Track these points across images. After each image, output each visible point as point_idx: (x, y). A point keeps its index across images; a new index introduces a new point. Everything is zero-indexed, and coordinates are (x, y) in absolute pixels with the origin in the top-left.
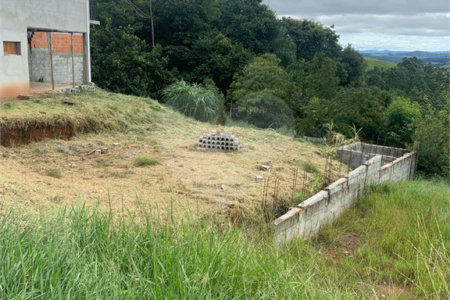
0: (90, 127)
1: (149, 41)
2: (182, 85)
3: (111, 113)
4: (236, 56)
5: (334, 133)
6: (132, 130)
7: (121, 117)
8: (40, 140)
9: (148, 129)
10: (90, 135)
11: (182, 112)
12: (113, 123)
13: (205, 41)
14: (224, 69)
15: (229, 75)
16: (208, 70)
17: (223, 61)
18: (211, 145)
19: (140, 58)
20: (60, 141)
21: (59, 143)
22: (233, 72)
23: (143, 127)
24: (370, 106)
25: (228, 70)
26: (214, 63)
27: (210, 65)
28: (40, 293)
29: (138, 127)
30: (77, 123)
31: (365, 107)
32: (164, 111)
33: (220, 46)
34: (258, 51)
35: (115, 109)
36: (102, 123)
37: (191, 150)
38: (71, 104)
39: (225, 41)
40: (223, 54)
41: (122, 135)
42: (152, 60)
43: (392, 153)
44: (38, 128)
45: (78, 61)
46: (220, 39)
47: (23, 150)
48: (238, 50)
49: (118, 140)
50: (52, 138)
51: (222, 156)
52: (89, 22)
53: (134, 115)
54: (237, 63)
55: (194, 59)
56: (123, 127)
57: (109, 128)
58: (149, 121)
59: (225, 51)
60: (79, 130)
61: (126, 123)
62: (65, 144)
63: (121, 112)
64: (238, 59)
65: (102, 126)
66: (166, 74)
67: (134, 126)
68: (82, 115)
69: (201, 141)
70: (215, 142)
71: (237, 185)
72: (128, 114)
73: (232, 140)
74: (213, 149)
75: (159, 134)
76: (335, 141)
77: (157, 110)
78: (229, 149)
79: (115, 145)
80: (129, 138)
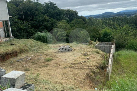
0: (22, 51)
3: (25, 46)
5: (90, 41)
6: (33, 50)
8: (8, 59)
9: (37, 49)
10: (22, 54)
14: (49, 26)
17: (48, 24)
20: (15, 58)
21: (15, 59)
22: (52, 27)
27: (44, 26)
29: (35, 49)
30: (18, 51)
33: (46, 20)
35: (26, 44)
37: (57, 53)
38: (13, 45)
39: (47, 18)
41: (31, 52)
44: (7, 55)
45: (2, 30)
46: (45, 17)
47: (5, 64)
48: (52, 20)
49: (32, 54)
50: (12, 57)
55: (38, 25)
56: (30, 50)
57: (27, 50)
59: (48, 21)
60: (19, 53)
61: (31, 48)
62: (17, 59)
64: (53, 23)
65: (25, 50)
66: (31, 30)
68: (18, 48)
69: (59, 50)
70: (65, 49)
71: (85, 62)
72: (30, 45)
73: (70, 48)
74: (64, 52)
75: (42, 50)
76: (91, 43)
78: (69, 51)
79: (32, 56)
80: (34, 53)
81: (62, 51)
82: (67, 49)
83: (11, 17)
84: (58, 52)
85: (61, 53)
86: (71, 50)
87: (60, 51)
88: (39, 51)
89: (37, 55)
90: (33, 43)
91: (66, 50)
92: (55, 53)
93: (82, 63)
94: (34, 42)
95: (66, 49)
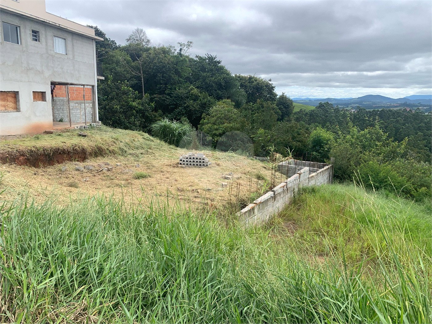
0: (99, 152)
1: (140, 92)
2: (166, 122)
3: (114, 142)
4: (203, 101)
5: (275, 153)
6: (130, 154)
7: (122, 145)
8: (62, 162)
9: (142, 154)
10: (99, 158)
11: (166, 141)
12: (116, 149)
13: (181, 91)
14: (195, 110)
15: (199, 115)
16: (184, 111)
17: (194, 105)
18: (189, 163)
19: (134, 104)
20: (77, 163)
21: (76, 165)
22: (202, 113)
23: (138, 152)
24: (299, 134)
25: (198, 111)
26: (188, 106)
27: (185, 108)
28: (77, 248)
29: (134, 152)
30: (89, 150)
31: (296, 135)
32: (153, 141)
33: (192, 94)
34: (219, 98)
35: (117, 139)
36: (107, 149)
37: (174, 167)
38: (85, 136)
39: (196, 91)
40: (195, 100)
41: (122, 158)
42: (142, 105)
43: (316, 166)
44: (60, 153)
45: (89, 106)
46: (192, 89)
47: (49, 170)
48: (205, 97)
49: (120, 162)
51: (196, 171)
52: (96, 77)
53: (131, 144)
54: (205, 106)
55: (173, 104)
56: (123, 152)
57: (113, 153)
58: (143, 148)
59: (196, 98)
60: (91, 154)
61: (125, 149)
62: (81, 165)
63: (121, 142)
64: (205, 104)
65: (108, 152)
66: (153, 115)
67: (131, 152)
68: (93, 144)
69: (181, 160)
70: (192, 160)
71: (209, 190)
72: (127, 143)
73: (204, 159)
74: (190, 166)
75: (150, 156)
76: (276, 158)
77: (148, 140)
78: (202, 165)
79: (117, 165)
80: (128, 160)
81: (186, 163)
82: (198, 161)
83: (103, 78)
84: (177, 165)
87: (181, 162)
89: (131, 165)
92: (170, 165)
93: (199, 191)
95: (196, 160)
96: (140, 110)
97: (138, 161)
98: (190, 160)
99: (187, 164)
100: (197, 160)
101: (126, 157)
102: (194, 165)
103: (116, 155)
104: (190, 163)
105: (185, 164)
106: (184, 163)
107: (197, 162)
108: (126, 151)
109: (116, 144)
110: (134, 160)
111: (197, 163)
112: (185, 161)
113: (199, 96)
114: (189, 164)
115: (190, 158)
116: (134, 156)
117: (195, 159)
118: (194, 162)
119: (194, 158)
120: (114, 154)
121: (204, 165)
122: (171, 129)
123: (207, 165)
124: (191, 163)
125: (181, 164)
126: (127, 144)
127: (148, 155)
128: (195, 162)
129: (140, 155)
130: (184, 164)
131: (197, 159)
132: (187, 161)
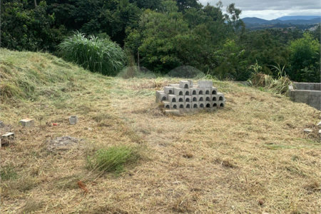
3: (6, 71)
4: (124, 10)
6: (43, 93)
7: (22, 76)
9: (63, 90)
14: (115, 23)
15: (121, 30)
16: (99, 25)
17: (112, 16)
18: (185, 104)
22: (124, 26)
23: (57, 87)
25: (118, 24)
26: (104, 18)
27: (99, 20)
29: (49, 88)
35: (10, 65)
37: (156, 115)
40: (111, 9)
41: (29, 103)
49: (27, 113)
53: (39, 73)
55: (81, 16)
56: (28, 91)
58: (61, 80)
61: (32, 83)
63: (20, 69)
64: (127, 13)
66: (53, 32)
67: (44, 88)
69: (165, 99)
70: (190, 97)
72: (30, 72)
73: (214, 92)
74: (188, 110)
75: (81, 94)
76: (264, 82)
77: (62, 66)
78: (211, 106)
79: (24, 124)
80: (43, 107)
81: (178, 104)
82: (204, 96)
85: (173, 114)
86: (219, 103)
87: (166, 103)
88: (68, 102)
89: (54, 118)
90: (49, 67)
91: (198, 103)
92: (145, 111)
94: (56, 63)
95: (199, 97)
96: (34, 24)
97: (64, 107)
98: (187, 97)
99: (181, 106)
100: (201, 96)
101: (35, 99)
102: (195, 106)
103: (14, 98)
104: (187, 103)
105: (178, 107)
106: (174, 103)
107: (201, 99)
108: (32, 88)
109: (11, 75)
110: (56, 105)
111: (201, 102)
112: (177, 100)
113: (117, 4)
114: (185, 106)
115: (187, 93)
116: (52, 96)
117: (197, 93)
118: (194, 99)
119: (194, 92)
120: (10, 97)
121: (215, 105)
122: (90, 48)
123: (222, 105)
124: (190, 103)
125: (168, 107)
126: (33, 73)
127: (77, 93)
128: (198, 99)
129: (61, 93)
130: (175, 107)
131: (201, 93)
132: (181, 100)
